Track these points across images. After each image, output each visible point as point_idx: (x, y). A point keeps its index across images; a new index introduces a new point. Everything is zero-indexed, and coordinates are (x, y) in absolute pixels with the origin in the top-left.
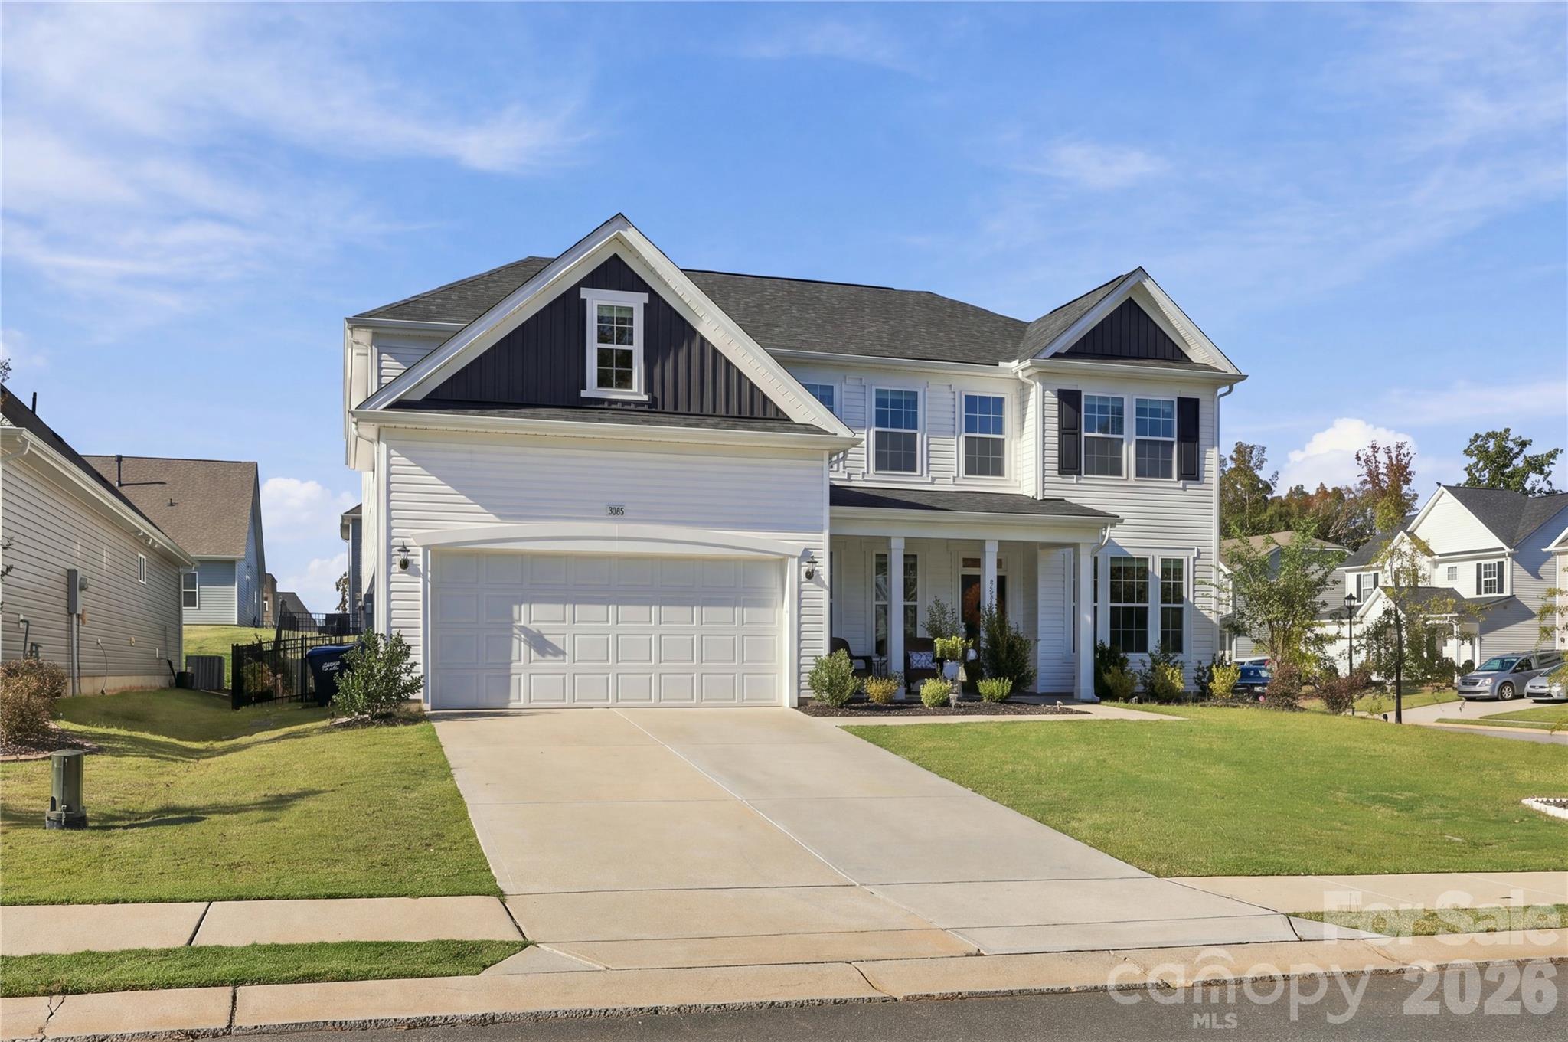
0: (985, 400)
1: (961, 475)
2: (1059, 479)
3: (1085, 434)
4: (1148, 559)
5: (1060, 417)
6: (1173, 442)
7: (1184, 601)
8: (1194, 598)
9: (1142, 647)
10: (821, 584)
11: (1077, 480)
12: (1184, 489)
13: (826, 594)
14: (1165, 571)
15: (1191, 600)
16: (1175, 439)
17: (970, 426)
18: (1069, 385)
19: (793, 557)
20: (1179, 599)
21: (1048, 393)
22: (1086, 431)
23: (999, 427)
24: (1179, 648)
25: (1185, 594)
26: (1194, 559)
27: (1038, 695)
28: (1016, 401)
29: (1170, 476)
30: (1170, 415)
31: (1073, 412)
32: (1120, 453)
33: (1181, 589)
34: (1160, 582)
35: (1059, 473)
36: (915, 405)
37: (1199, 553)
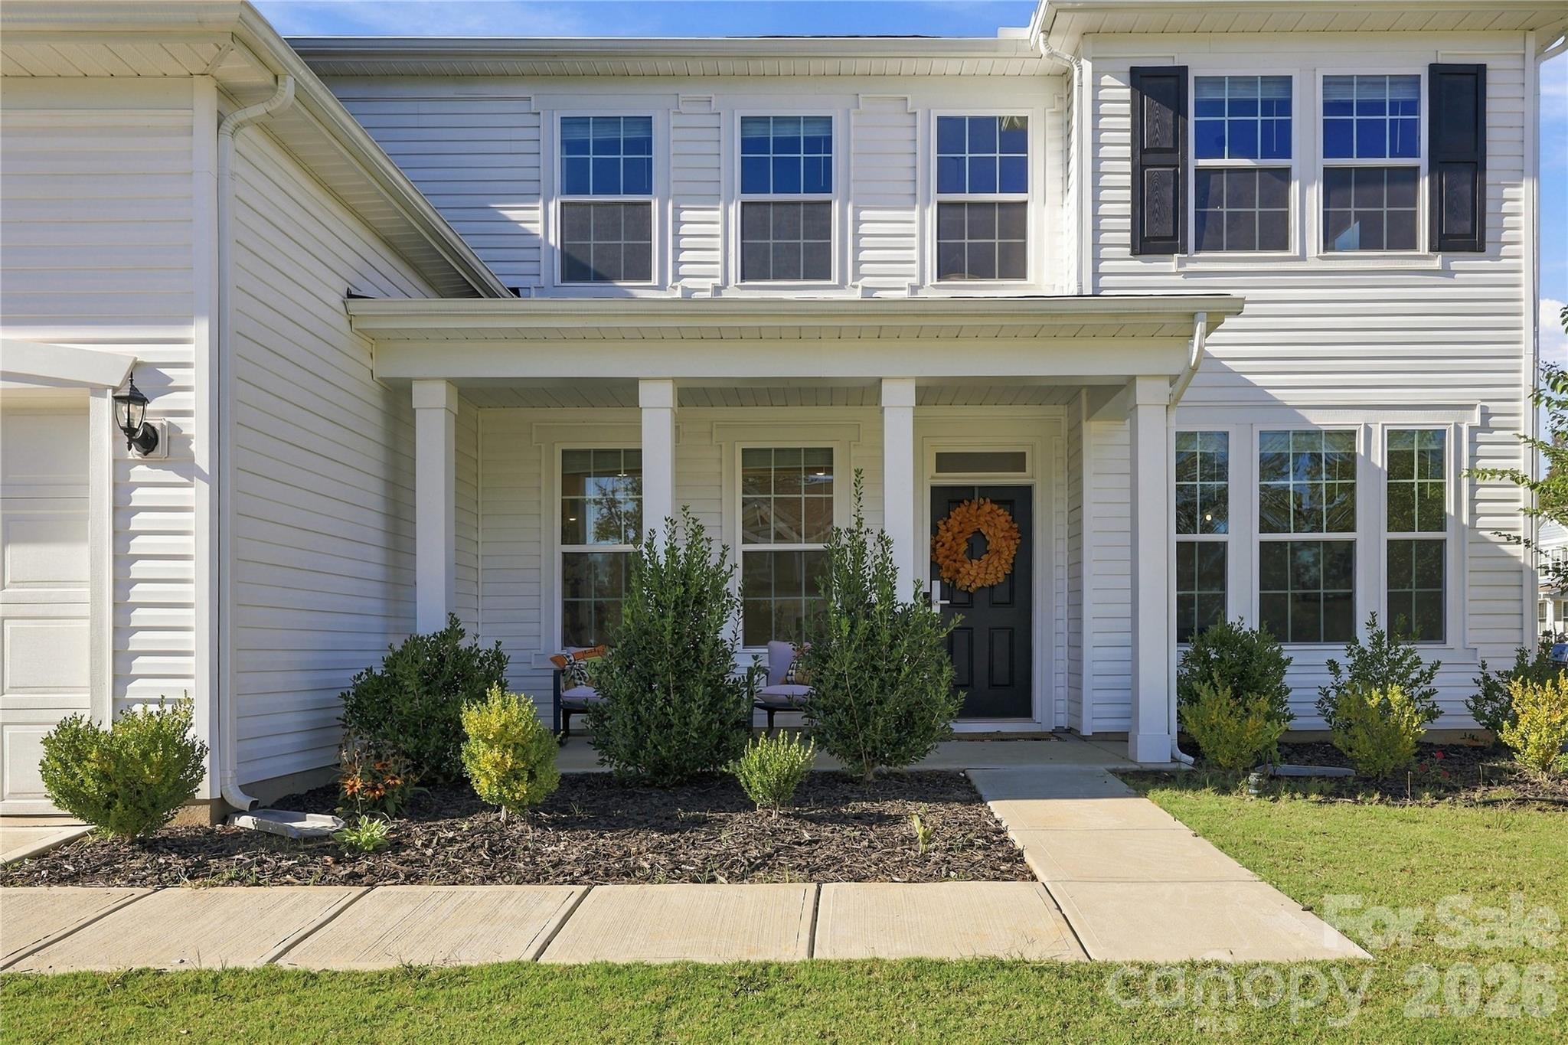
0: (983, 126)
1: (928, 282)
2: (1138, 264)
3: (1195, 163)
4: (1353, 433)
5: (1137, 129)
6: (1416, 169)
7: (1449, 524)
8: (1473, 514)
9: (1341, 628)
10: (187, 468)
11: (1181, 263)
12: (1446, 272)
13: (197, 496)
14: (1399, 462)
15: (1465, 520)
16: (1422, 161)
17: (948, 179)
18: (1157, 55)
19: (98, 390)
20: (1435, 518)
21: (1107, 80)
22: (1198, 156)
23: (1017, 178)
24: (1434, 630)
25: (1450, 508)
26: (1473, 430)
27: (1085, 738)
28: (1052, 121)
29: (1412, 244)
30: (1412, 107)
31: (1169, 115)
32: (1285, 202)
33: (1440, 501)
34: (1384, 482)
35: (1133, 253)
36: (827, 143)
37: (1486, 415)
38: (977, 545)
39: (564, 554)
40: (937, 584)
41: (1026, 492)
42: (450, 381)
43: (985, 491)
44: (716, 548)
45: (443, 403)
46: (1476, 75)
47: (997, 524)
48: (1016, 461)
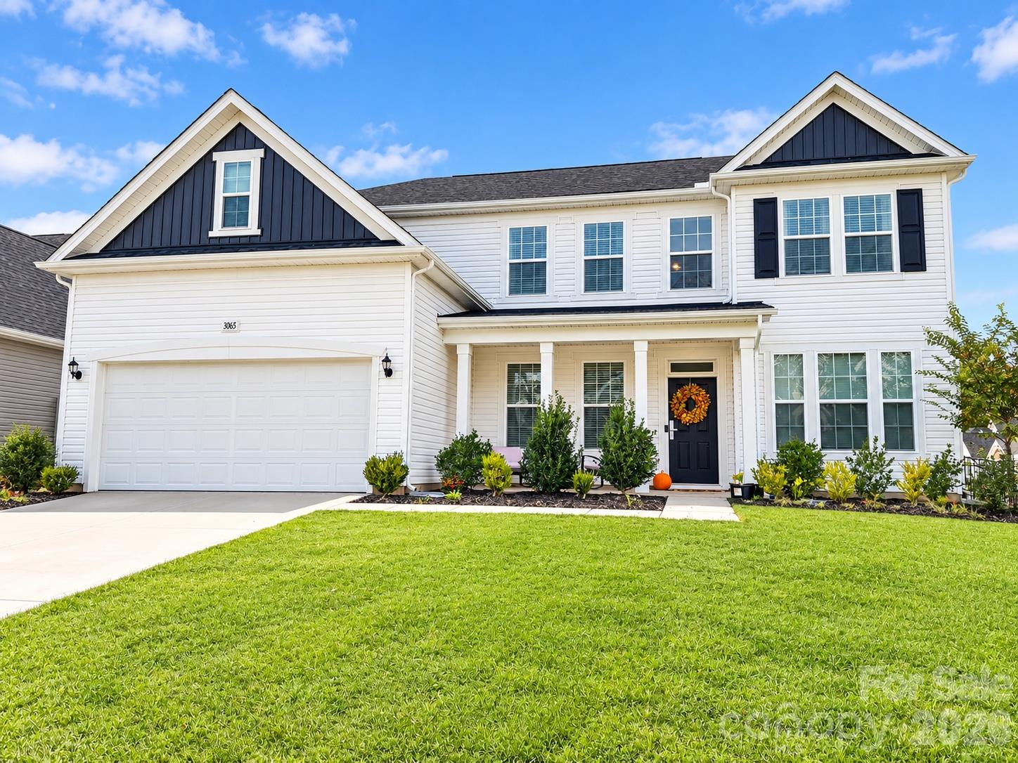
38: (690, 405)
39: (508, 408)
40: (672, 422)
41: (714, 379)
42: (470, 344)
43: (694, 380)
44: (567, 406)
45: (468, 352)
46: (918, 193)
47: (700, 395)
48: (709, 367)
